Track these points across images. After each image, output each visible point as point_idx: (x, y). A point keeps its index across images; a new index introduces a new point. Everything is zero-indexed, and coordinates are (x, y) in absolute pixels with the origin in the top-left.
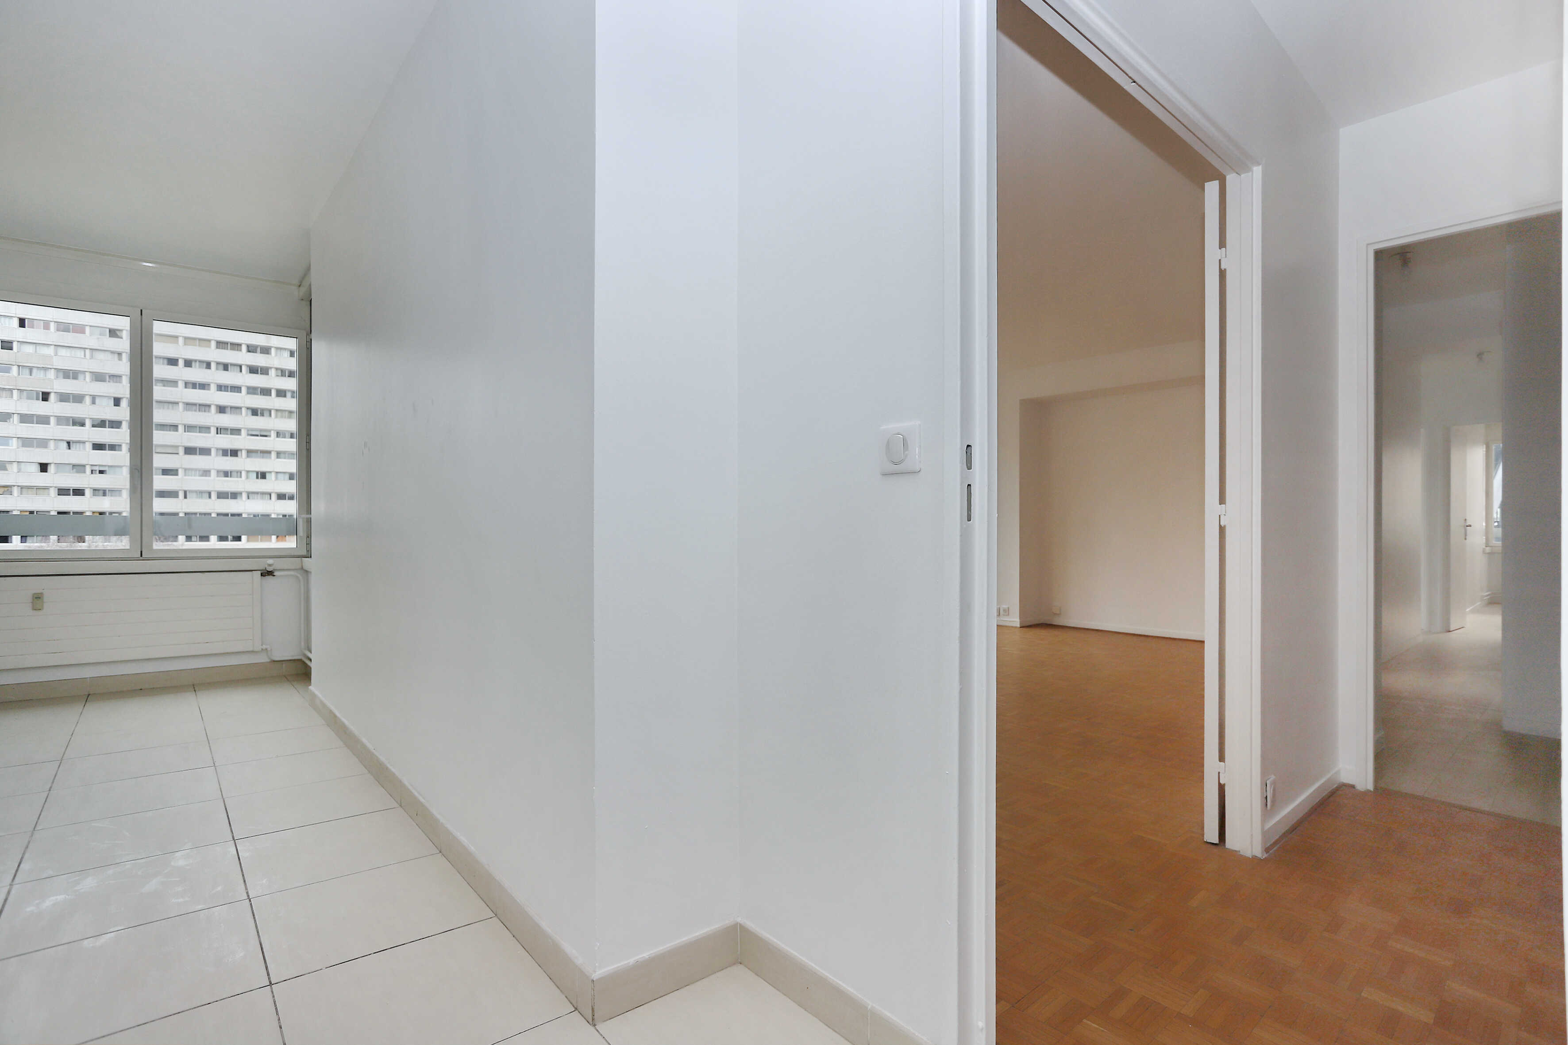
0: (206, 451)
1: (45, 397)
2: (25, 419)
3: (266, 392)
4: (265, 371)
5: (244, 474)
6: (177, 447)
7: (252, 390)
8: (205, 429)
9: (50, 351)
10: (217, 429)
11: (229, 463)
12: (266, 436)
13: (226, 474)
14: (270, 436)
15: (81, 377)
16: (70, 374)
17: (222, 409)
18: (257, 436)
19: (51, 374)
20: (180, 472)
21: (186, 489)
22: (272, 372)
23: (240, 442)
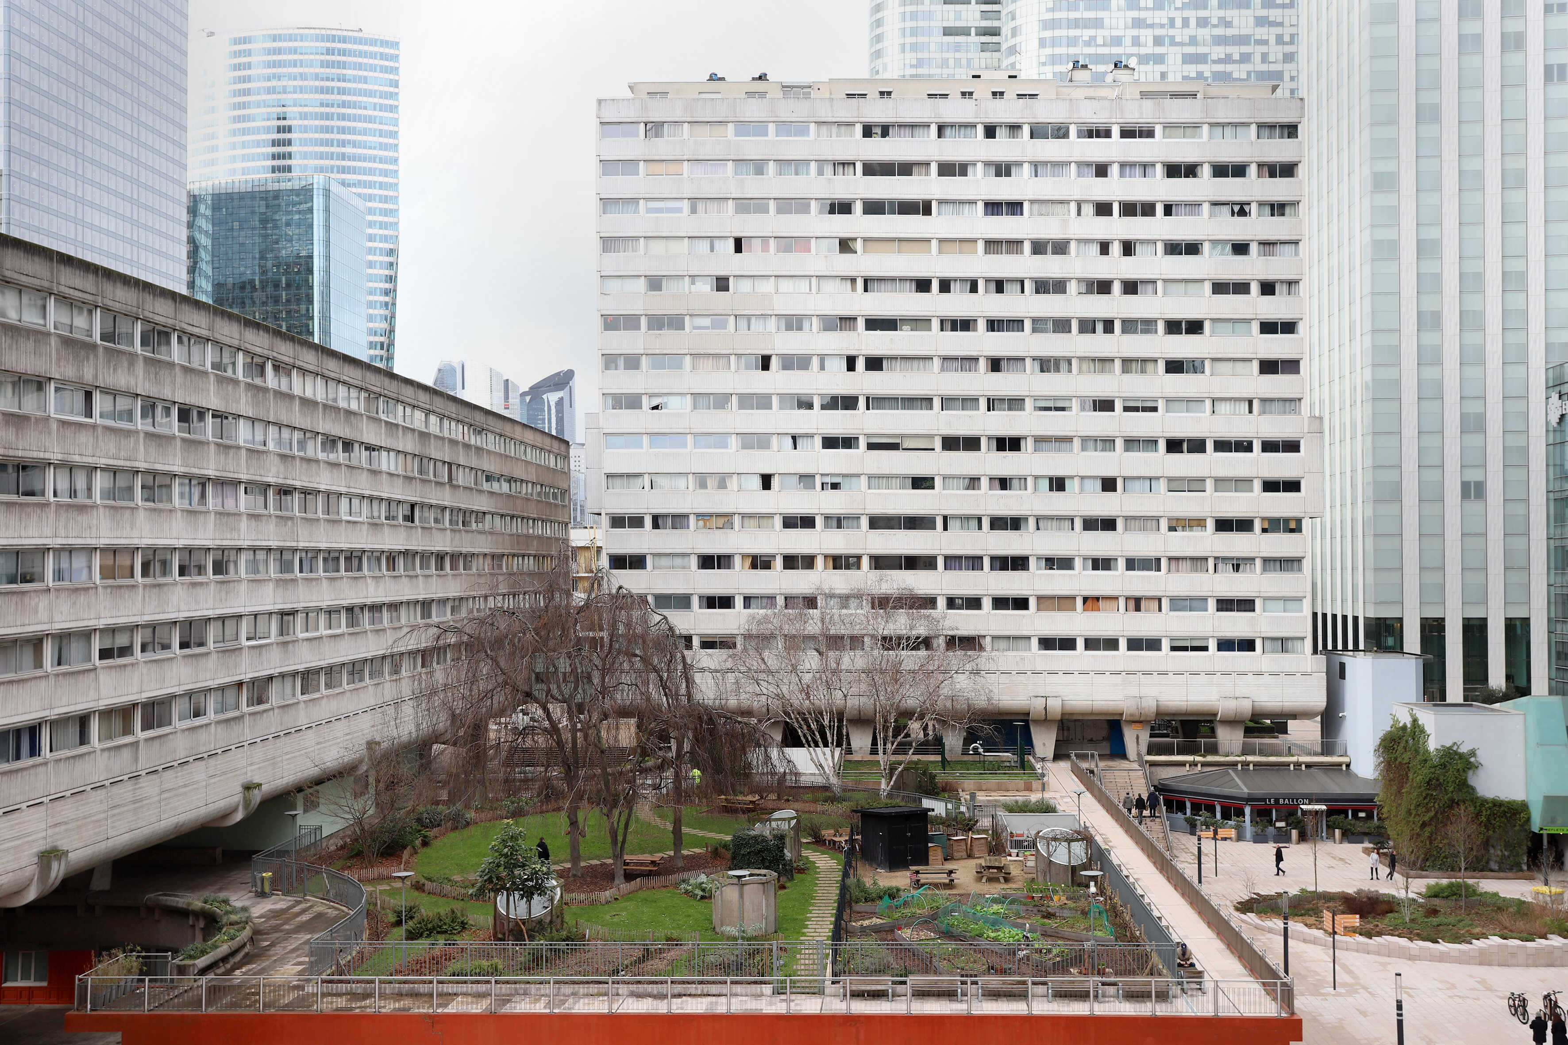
0: (972, 444)
1: (765, 363)
2: (746, 401)
3: (1062, 325)
4: (1058, 286)
5: (1030, 482)
6: (932, 437)
7: (1040, 325)
8: (970, 402)
9: (767, 286)
10: (989, 399)
11: (1007, 463)
12: (1063, 409)
15: (806, 325)
16: (794, 323)
17: (995, 364)
18: (1049, 409)
19: (772, 324)
20: (938, 482)
21: (946, 512)
22: (1072, 287)
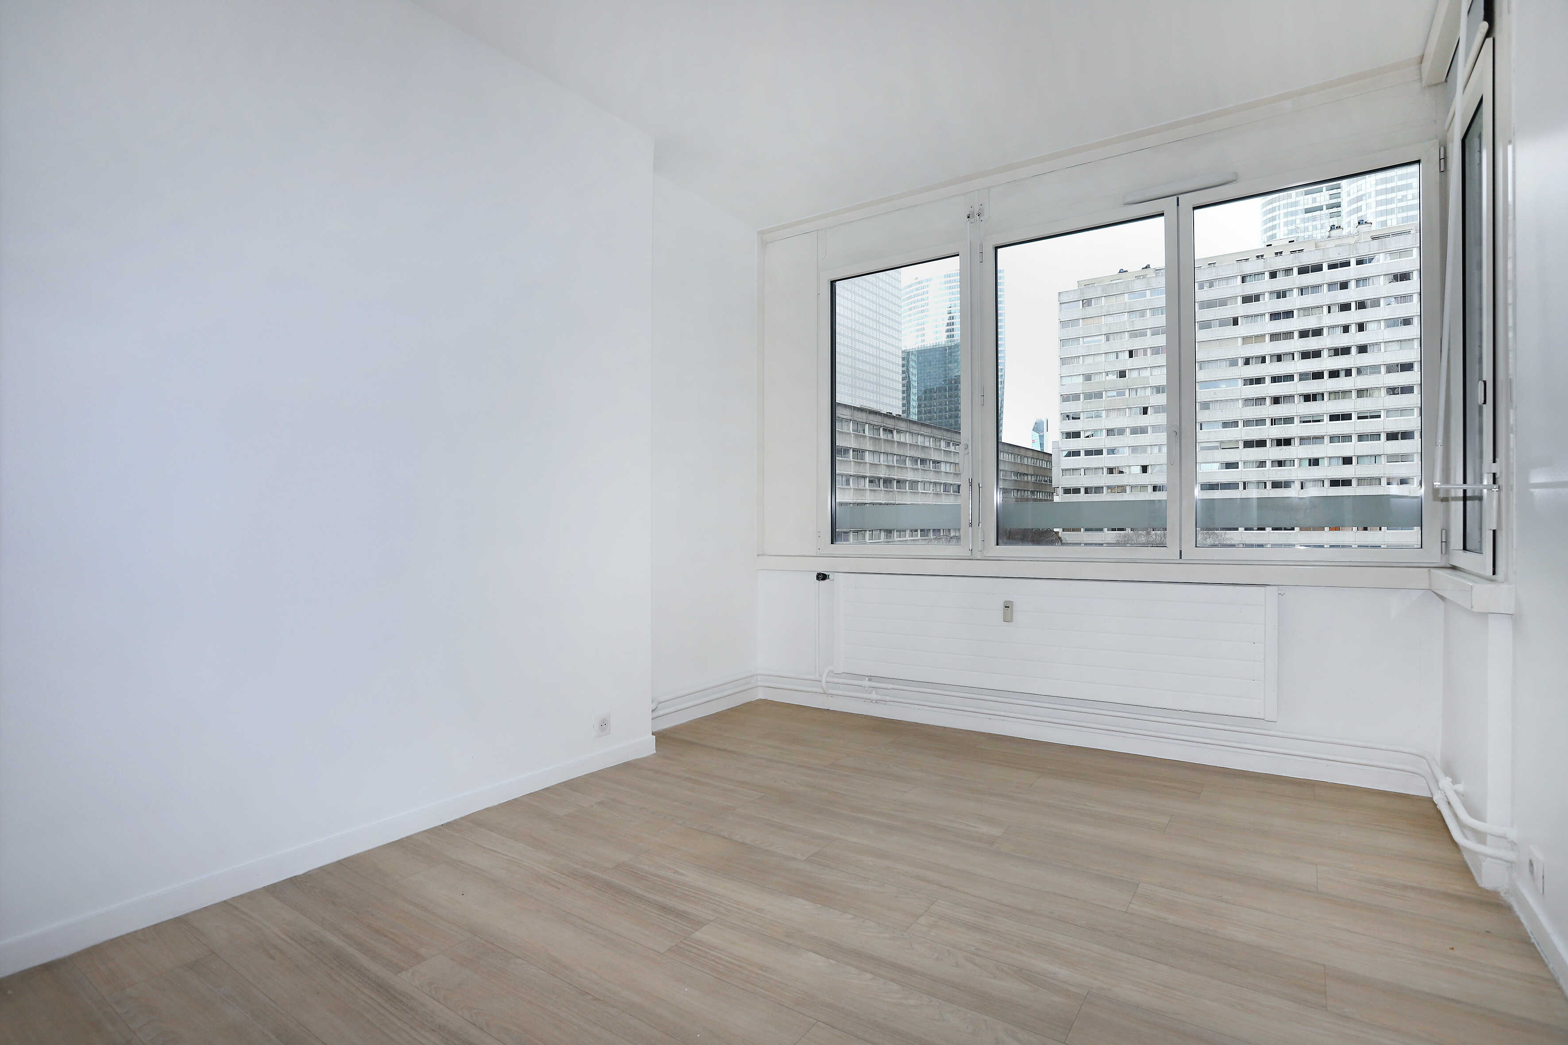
0: (1261, 443)
1: (1145, 411)
2: (1135, 431)
3: (1318, 375)
4: (1317, 354)
5: (1297, 462)
6: (1237, 441)
7: (1303, 377)
8: (1260, 422)
9: (1146, 373)
10: (1272, 419)
11: (1282, 453)
12: (1319, 421)
13: (1280, 463)
14: (1323, 420)
17: (1276, 400)
18: (1310, 421)
19: (1148, 391)
20: (1241, 465)
21: (1245, 480)
22: (1325, 354)
23: (1291, 430)
